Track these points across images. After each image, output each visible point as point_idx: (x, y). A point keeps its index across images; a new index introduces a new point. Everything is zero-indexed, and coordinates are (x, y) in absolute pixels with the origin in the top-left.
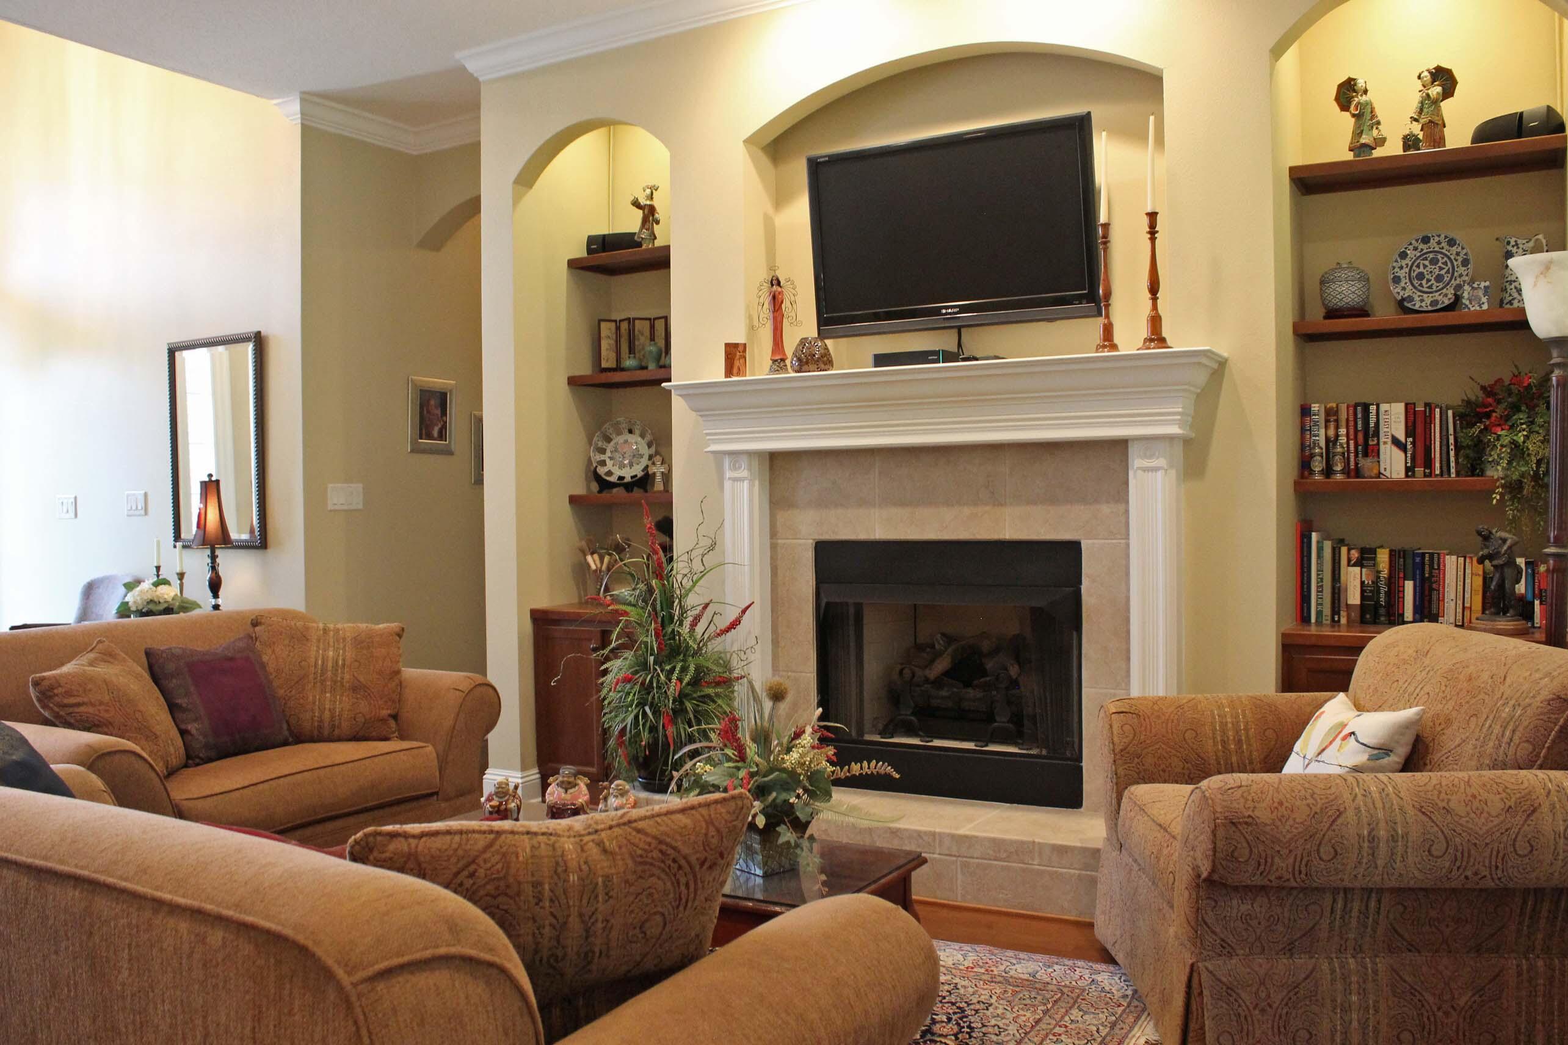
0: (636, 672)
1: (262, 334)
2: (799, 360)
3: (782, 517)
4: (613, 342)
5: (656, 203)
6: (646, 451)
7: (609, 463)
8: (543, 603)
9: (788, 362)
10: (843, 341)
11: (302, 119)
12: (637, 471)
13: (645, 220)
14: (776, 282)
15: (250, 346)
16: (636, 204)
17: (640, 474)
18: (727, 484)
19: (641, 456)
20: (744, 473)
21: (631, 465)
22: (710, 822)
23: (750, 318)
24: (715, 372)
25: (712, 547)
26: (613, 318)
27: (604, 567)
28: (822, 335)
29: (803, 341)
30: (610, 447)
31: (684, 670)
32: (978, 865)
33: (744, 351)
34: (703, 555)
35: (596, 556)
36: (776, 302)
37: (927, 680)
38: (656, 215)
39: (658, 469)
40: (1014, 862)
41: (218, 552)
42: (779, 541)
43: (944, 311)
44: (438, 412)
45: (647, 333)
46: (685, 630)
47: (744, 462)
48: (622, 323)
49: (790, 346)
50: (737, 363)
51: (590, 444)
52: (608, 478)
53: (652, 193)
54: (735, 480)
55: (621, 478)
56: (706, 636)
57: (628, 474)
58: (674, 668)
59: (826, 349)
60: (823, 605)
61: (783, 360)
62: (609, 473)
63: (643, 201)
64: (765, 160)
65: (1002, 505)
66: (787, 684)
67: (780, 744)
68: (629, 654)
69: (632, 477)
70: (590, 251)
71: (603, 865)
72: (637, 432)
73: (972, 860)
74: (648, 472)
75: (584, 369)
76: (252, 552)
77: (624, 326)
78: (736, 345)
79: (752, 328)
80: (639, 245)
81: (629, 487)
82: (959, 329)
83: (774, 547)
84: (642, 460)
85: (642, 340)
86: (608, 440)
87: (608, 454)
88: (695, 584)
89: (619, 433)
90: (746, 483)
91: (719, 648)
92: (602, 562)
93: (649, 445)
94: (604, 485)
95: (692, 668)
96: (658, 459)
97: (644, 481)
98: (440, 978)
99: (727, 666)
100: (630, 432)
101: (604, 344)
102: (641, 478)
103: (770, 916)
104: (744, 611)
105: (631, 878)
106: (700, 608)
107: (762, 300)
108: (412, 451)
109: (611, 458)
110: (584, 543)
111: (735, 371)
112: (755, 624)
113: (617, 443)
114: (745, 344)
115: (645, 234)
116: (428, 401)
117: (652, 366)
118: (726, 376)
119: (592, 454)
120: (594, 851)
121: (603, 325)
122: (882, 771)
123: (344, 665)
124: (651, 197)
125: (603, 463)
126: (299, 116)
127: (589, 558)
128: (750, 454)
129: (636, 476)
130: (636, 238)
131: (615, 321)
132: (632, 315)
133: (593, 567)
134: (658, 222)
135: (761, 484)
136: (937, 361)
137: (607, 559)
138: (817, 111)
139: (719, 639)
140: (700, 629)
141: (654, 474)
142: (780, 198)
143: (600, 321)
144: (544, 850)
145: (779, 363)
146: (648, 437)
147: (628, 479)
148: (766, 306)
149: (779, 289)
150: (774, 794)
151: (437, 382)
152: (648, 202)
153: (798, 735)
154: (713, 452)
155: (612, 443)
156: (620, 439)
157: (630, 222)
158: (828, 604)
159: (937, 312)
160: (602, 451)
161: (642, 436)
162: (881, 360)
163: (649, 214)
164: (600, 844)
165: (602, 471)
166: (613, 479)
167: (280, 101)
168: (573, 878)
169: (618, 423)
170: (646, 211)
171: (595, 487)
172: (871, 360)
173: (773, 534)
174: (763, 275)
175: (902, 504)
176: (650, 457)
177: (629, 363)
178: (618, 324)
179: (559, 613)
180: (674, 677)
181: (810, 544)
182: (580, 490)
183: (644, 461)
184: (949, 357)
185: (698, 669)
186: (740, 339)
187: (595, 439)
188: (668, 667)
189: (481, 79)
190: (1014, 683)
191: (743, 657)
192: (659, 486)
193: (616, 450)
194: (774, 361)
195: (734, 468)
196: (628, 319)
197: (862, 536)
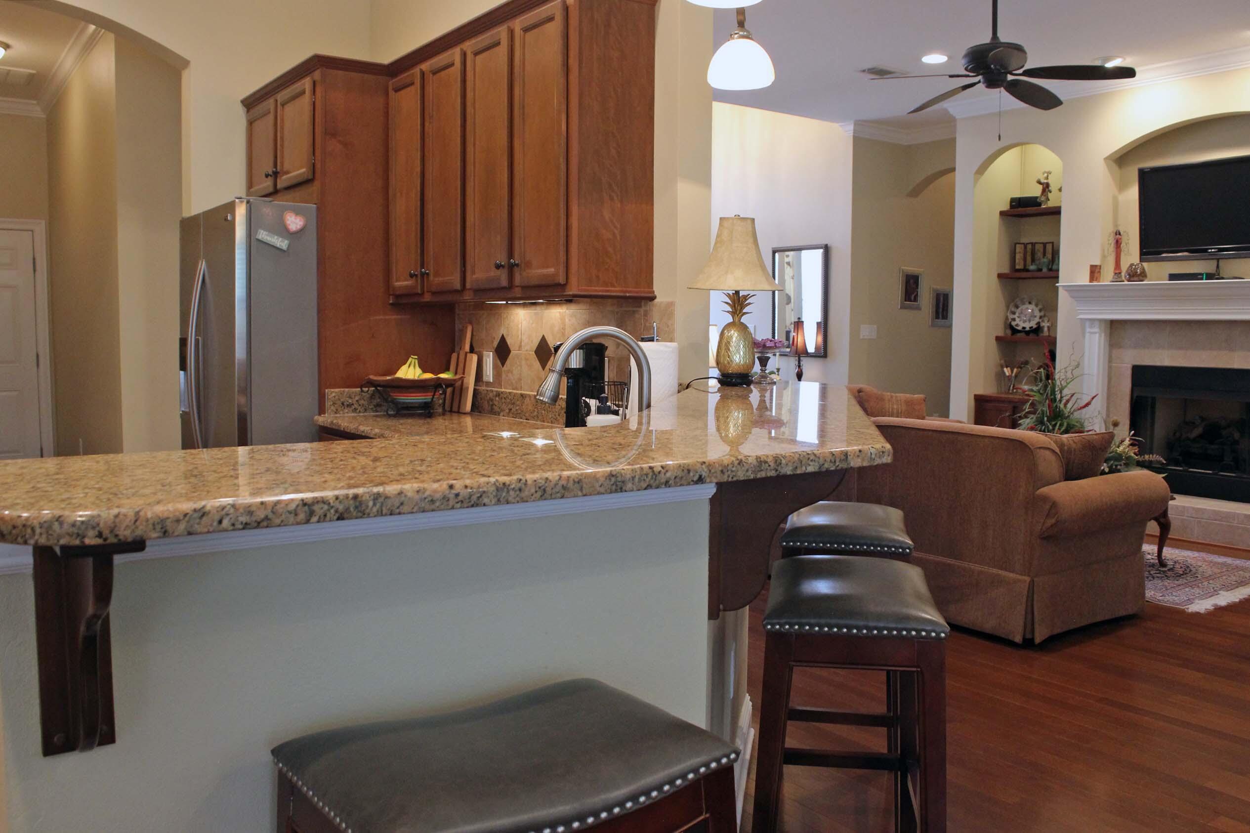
0: (1036, 425)
1: (829, 245)
2: (1129, 275)
3: (1115, 352)
4: (1022, 255)
5: (1050, 181)
6: (1038, 314)
7: (1017, 320)
8: (980, 391)
9: (1123, 274)
10: (1153, 264)
11: (854, 133)
12: (1033, 324)
13: (1044, 191)
14: (1118, 233)
15: (821, 251)
16: (1039, 182)
17: (1035, 326)
18: (1087, 335)
19: (1035, 317)
20: (1096, 330)
21: (1030, 321)
22: (1103, 438)
23: (1103, 250)
24: (1083, 279)
25: (1078, 366)
26: (1021, 242)
27: (1013, 375)
28: (1141, 260)
29: (1132, 265)
30: (1018, 311)
31: (1061, 425)
32: (1206, 522)
33: (1100, 269)
34: (1073, 370)
35: (1009, 368)
36: (1118, 243)
37: (1188, 439)
38: (1050, 188)
39: (1045, 325)
40: (1225, 522)
41: (801, 358)
42: (1114, 365)
43: (1210, 251)
44: (914, 286)
45: (1042, 250)
46: (1062, 406)
47: (1097, 324)
48: (1028, 245)
49: (1124, 267)
50: (1096, 275)
51: (1008, 309)
52: (1017, 328)
53: (1048, 176)
54: (1091, 333)
55: (1024, 328)
56: (1072, 410)
57: (1028, 326)
58: (1056, 424)
59: (1144, 269)
60: (1135, 398)
61: (1120, 273)
62: (1017, 325)
63: (1043, 181)
64: (1115, 167)
65: (1233, 350)
66: (1119, 420)
67: (1115, 444)
68: (1034, 417)
69: (1030, 328)
70: (1012, 207)
71: (1074, 446)
72: (1034, 303)
73: (1203, 520)
74: (1039, 325)
75: (1006, 270)
76: (822, 359)
77: (1029, 247)
78: (1096, 266)
79: (1104, 257)
80: (1040, 204)
81: (1028, 333)
82: (1218, 260)
83: (1110, 367)
84: (1036, 319)
85: (1039, 255)
86: (1017, 307)
87: (1017, 314)
88: (1068, 384)
89: (1024, 304)
90: (1097, 335)
91: (1078, 417)
92: (1012, 371)
93: (1040, 310)
94: (1014, 331)
95: (1065, 424)
96: (1046, 319)
97: (1037, 330)
98: (1047, 452)
99: (1082, 425)
100: (1030, 303)
101: (1018, 256)
102: (1035, 329)
103: (1121, 472)
104: (1093, 398)
105: (1081, 450)
106: (1070, 396)
107: (1110, 242)
108: (901, 308)
109: (1018, 317)
110: (1002, 362)
111: (1095, 279)
112: (1098, 405)
113: (1022, 309)
114: (1100, 266)
115: (1043, 199)
116: (909, 281)
117: (1045, 270)
118: (1090, 282)
119: (1008, 314)
120: (1071, 442)
121: (1017, 245)
122: (1158, 460)
123: (901, 412)
124: (1047, 178)
125: (1014, 320)
126: (852, 132)
127: (1005, 369)
128: (1100, 320)
129: (1032, 327)
130: (1038, 200)
131: (1023, 244)
132: (1034, 241)
133: (1007, 374)
134: (1050, 192)
135: (1105, 335)
136: (1202, 279)
137: (1015, 370)
138: (1145, 142)
139: (1080, 411)
140: (1069, 405)
141: (1043, 327)
142: (1122, 186)
143: (1016, 244)
144: (1058, 440)
145: (1118, 274)
146: (1040, 307)
147: (1028, 329)
148: (1112, 245)
149: (1120, 237)
150: (1112, 462)
151: (912, 269)
152: (1046, 181)
153: (1122, 441)
154: (1081, 319)
155: (1020, 309)
156: (1024, 307)
157: (1035, 191)
158: (1137, 397)
159: (1205, 251)
160: (1014, 313)
161: (1037, 305)
162: (1173, 277)
163: (1046, 187)
164: (1073, 440)
165: (1013, 324)
166: (1020, 328)
167: (843, 124)
168: (1066, 448)
169: (1024, 298)
170: (1045, 186)
171: (1009, 332)
172: (1167, 276)
173: (1110, 361)
174: (1111, 229)
175: (1180, 348)
176: (1041, 317)
177: (1032, 267)
178: (1025, 245)
179: (990, 397)
180: (1057, 427)
181: (1130, 367)
182: (1001, 333)
183: (1037, 320)
184: (1210, 276)
185: (1068, 425)
186: (1097, 263)
187: (1011, 307)
188: (1053, 423)
189: (957, 117)
190: (1236, 442)
191: (1091, 421)
192: (1046, 332)
193: (1021, 313)
194: (1116, 274)
195: (1091, 327)
196: (1032, 243)
197: (1158, 364)
